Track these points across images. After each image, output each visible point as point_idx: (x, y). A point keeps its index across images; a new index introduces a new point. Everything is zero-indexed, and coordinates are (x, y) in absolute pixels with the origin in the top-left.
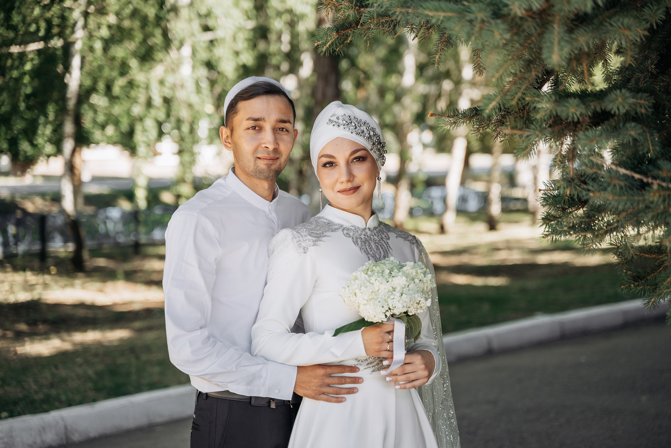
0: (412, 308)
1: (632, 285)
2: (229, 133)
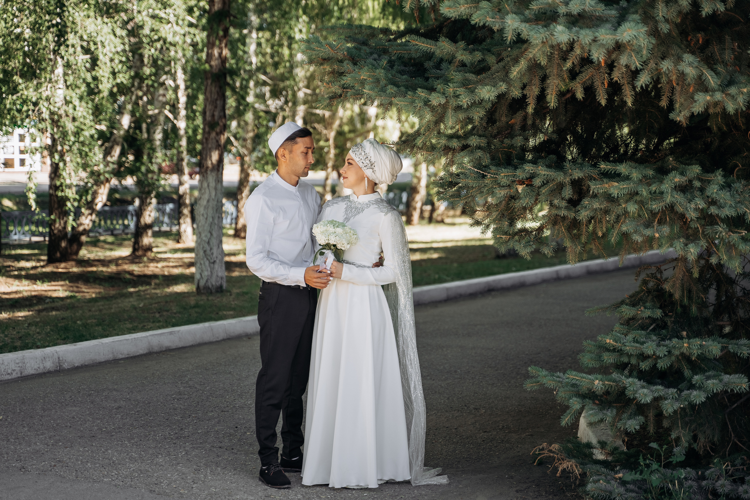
2: (287, 153)
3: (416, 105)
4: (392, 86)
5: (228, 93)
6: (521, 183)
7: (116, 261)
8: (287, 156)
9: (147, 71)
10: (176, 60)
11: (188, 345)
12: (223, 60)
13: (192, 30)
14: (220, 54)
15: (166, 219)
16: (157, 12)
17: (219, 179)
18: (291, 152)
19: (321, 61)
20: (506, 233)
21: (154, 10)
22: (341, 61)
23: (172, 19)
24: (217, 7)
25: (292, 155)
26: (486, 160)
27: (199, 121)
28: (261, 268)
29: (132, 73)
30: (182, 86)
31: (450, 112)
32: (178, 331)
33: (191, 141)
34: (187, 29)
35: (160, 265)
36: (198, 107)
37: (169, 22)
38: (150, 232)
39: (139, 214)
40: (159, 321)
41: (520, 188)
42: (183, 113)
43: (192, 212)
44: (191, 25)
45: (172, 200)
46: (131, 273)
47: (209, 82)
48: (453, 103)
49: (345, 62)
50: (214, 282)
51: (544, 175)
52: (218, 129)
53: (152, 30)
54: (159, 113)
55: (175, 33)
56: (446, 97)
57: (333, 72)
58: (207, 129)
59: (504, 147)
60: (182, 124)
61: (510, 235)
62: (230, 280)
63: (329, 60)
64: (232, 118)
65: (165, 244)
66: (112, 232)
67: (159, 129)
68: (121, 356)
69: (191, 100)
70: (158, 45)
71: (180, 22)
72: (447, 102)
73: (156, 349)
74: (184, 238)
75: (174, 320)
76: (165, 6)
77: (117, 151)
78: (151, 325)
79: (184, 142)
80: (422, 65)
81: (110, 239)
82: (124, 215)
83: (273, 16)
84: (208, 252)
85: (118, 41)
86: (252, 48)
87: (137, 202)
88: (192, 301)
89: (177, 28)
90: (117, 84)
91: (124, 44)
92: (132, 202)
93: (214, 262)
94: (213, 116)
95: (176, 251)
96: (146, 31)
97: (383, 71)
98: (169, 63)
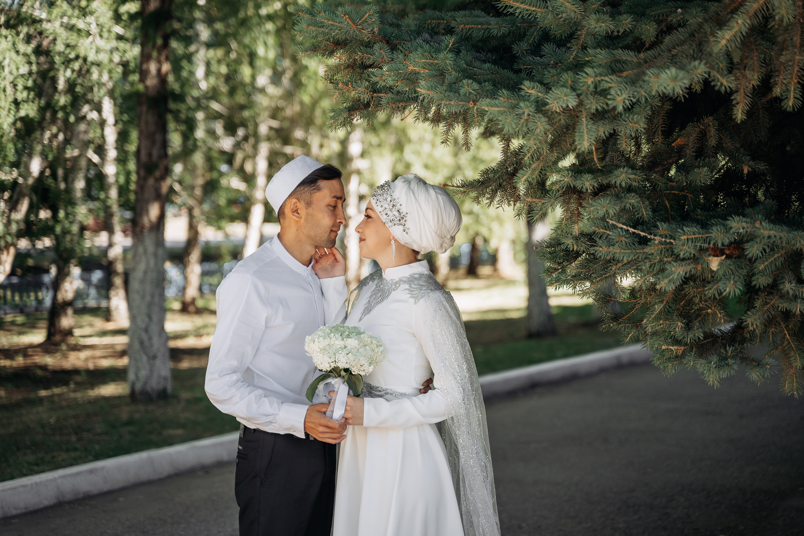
0: (355, 368)
1: (612, 325)
2: (301, 206)
3: (521, 111)
4: (470, 81)
5: (172, 125)
6: (717, 252)
7: (24, 351)
8: (303, 212)
9: (63, 100)
10: (101, 85)
11: (116, 486)
12: (162, 79)
13: (122, 45)
14: (159, 71)
15: (93, 292)
16: (74, 21)
17: (160, 241)
18: (309, 204)
19: (331, 47)
20: (677, 342)
21: (70, 17)
22: (368, 45)
23: (94, 29)
24: (153, 5)
25: (310, 210)
26: (645, 213)
27: (132, 166)
28: (230, 398)
29: (43, 102)
30: (111, 119)
31: (584, 124)
32: (102, 468)
33: (123, 190)
34: (114, 43)
35: (83, 355)
36: (132, 148)
37: (89, 34)
38: (70, 311)
39: (56, 285)
40: (76, 449)
41: (715, 263)
42: (112, 153)
43: (126, 283)
44: (120, 38)
45: (99, 266)
46: (44, 368)
47: (144, 108)
48: (593, 105)
49: (376, 47)
50: (154, 384)
51: (769, 237)
52: (157, 174)
53: (68, 46)
54: (80, 156)
55: (98, 51)
56: (579, 96)
57: (351, 66)
58: (142, 173)
59: (672, 188)
60: (110, 170)
61: (686, 344)
62: (177, 375)
63: (346, 45)
64: (177, 158)
65: (91, 325)
66: (21, 309)
67: (81, 175)
68: (14, 512)
69: (123, 137)
70: (76, 66)
71: (105, 35)
72: (581, 104)
73: (69, 497)
74: (115, 314)
75: (97, 447)
76: (84, 12)
77: (24, 206)
78: (64, 455)
79: (114, 193)
80: (509, 49)
81: (20, 319)
82: (38, 286)
83: (228, 26)
84: (147, 343)
85: (20, 59)
86: (200, 72)
87: (53, 271)
88: (124, 413)
89: (101, 43)
90: (22, 119)
91: (30, 63)
92: (47, 271)
93: (154, 357)
94: (150, 155)
95: (104, 333)
96: (60, 47)
97: (450, 55)
98: (91, 89)
